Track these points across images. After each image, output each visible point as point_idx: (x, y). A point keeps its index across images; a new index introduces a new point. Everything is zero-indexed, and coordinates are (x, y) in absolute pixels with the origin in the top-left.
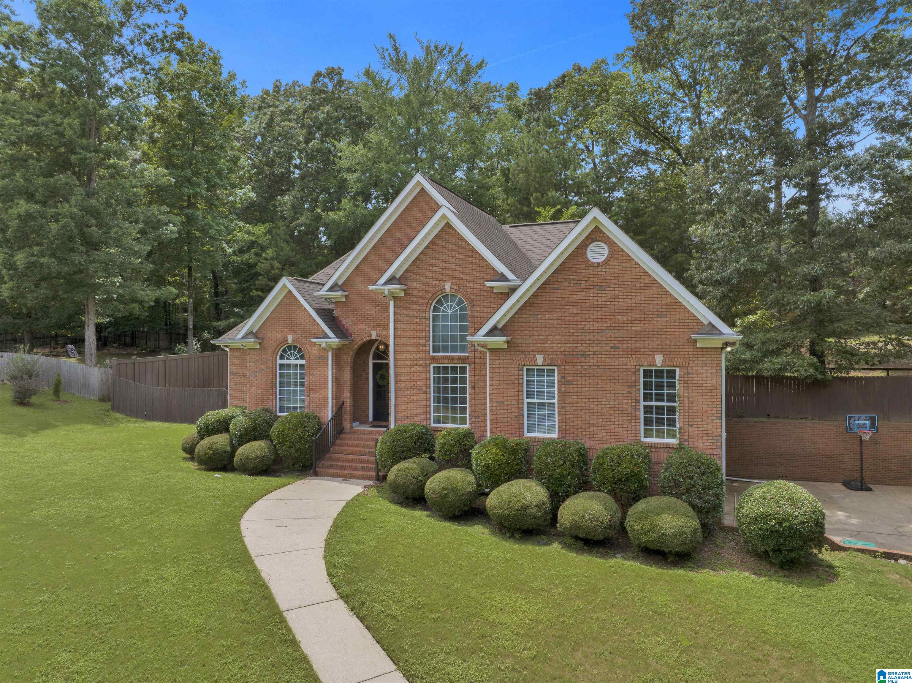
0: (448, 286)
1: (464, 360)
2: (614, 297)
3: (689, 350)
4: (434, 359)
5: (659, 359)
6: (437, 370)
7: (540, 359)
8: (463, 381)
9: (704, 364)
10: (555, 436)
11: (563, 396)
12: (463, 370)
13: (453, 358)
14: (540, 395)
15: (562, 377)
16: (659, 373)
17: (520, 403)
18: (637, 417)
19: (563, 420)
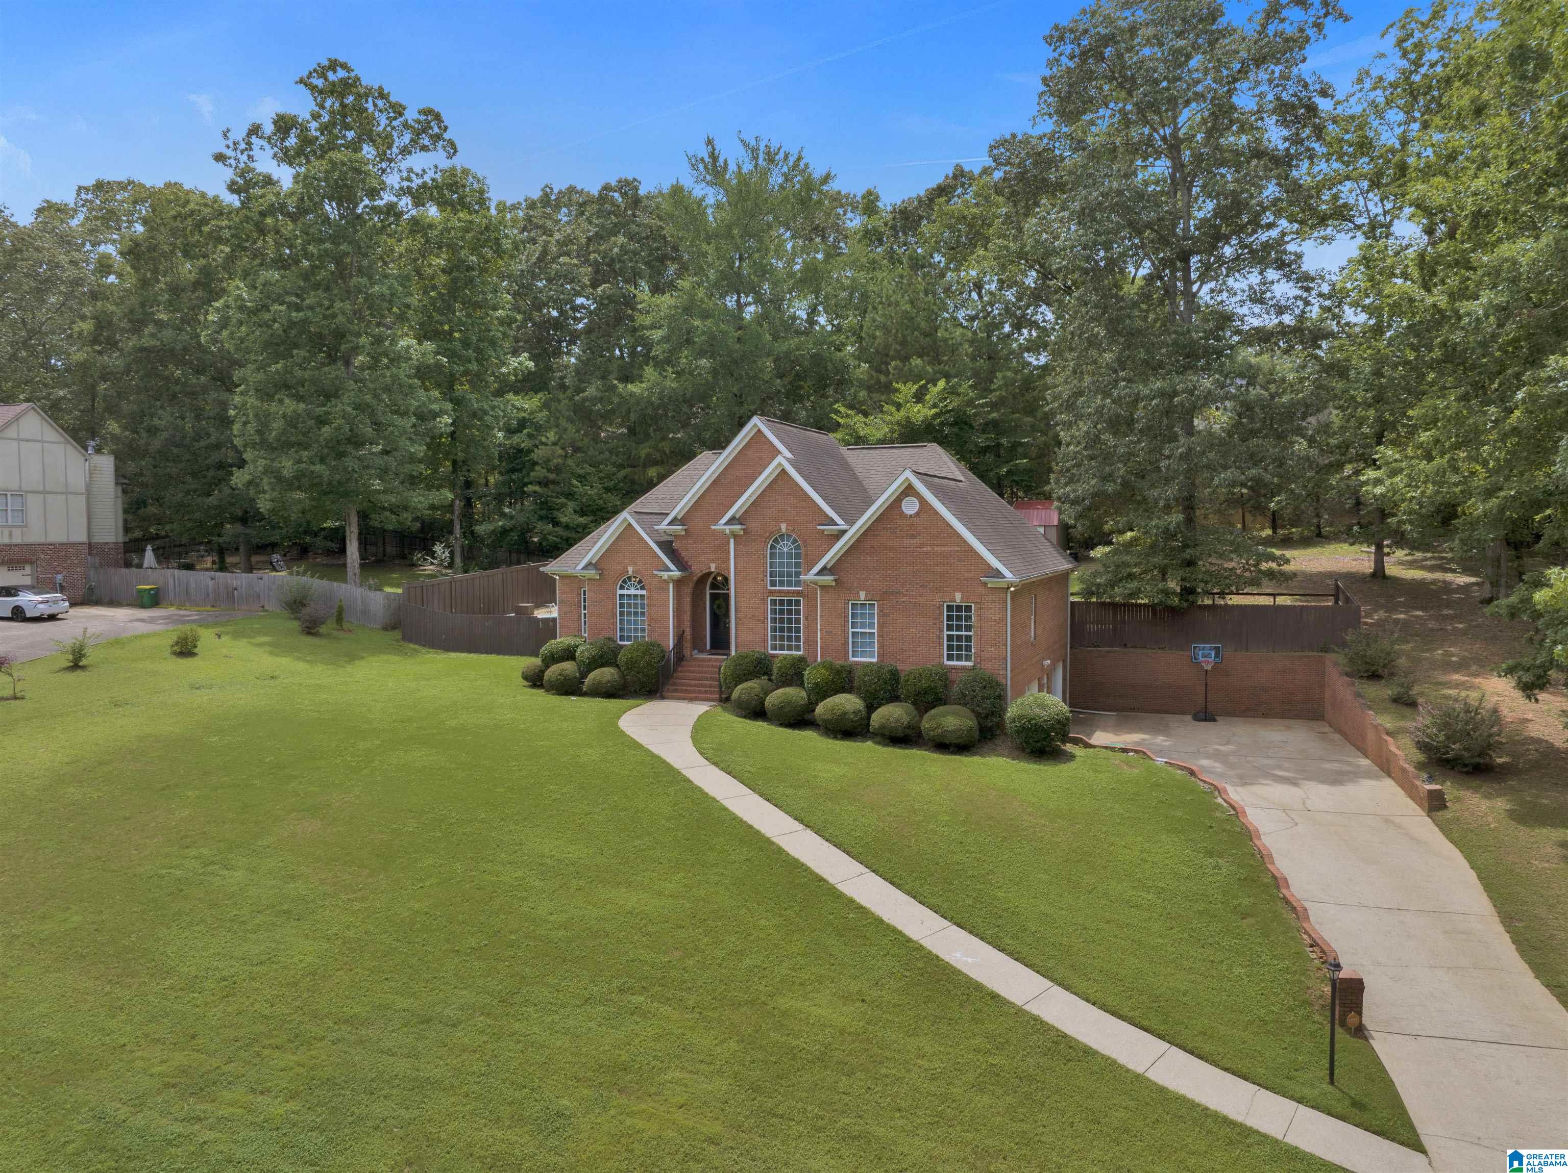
0: (783, 527)
1: (798, 593)
2: (923, 545)
3: (982, 589)
4: (771, 593)
5: (958, 597)
6: (774, 602)
7: (862, 595)
8: (798, 612)
9: (993, 601)
10: (875, 660)
11: (881, 627)
12: (798, 603)
13: (788, 592)
14: (863, 625)
15: (881, 611)
16: (959, 608)
17: (845, 632)
18: (941, 644)
19: (881, 647)
